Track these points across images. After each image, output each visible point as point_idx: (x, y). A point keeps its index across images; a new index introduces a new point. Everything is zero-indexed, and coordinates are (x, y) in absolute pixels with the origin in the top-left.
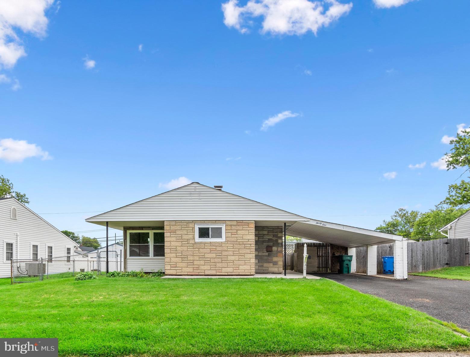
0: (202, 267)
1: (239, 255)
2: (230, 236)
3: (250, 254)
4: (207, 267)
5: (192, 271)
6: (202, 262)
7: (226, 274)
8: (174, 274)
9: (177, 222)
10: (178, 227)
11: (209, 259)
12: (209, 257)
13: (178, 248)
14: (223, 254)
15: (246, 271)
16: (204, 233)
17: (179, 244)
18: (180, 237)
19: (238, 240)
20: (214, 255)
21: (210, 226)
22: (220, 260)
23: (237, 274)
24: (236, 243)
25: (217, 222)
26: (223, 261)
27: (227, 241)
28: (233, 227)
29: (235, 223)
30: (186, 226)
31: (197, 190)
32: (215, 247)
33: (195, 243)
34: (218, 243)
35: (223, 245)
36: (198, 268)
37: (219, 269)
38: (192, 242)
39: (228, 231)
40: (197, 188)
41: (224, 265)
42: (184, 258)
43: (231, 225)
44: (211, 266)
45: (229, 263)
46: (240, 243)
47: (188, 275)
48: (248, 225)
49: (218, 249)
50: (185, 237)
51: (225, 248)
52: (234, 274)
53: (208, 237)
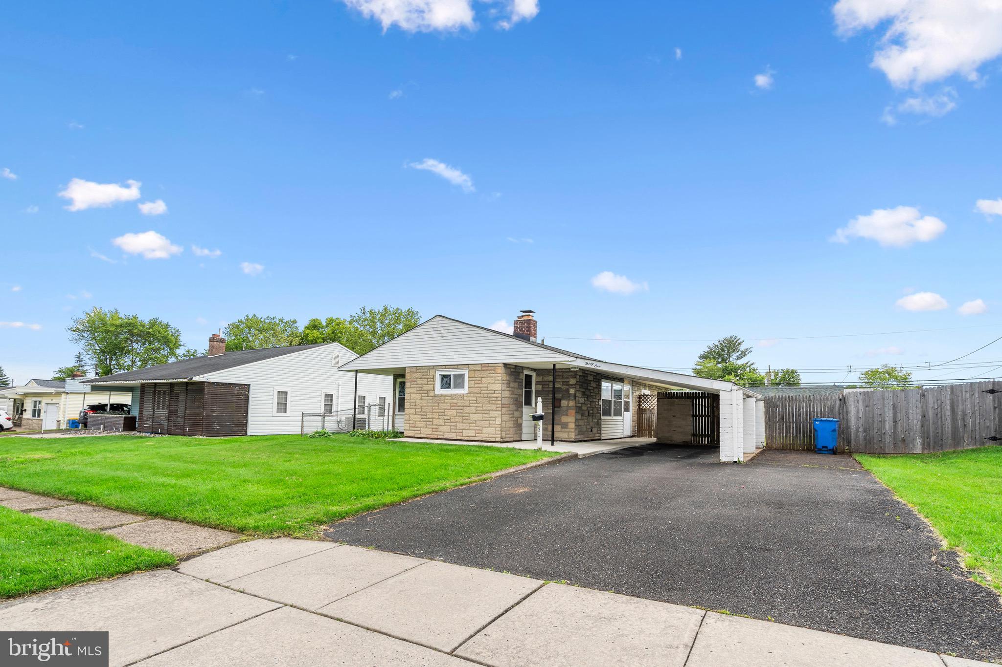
0: (442, 429)
1: (482, 412)
2: (473, 386)
3: (496, 411)
4: (446, 428)
5: (430, 433)
6: (441, 422)
7: (467, 438)
8: (413, 435)
9: (418, 368)
10: (418, 375)
11: (449, 417)
12: (449, 414)
13: (418, 403)
14: (465, 411)
15: (490, 436)
16: (446, 381)
17: (418, 397)
18: (420, 387)
19: (483, 392)
20: (454, 412)
21: (452, 372)
22: (460, 419)
23: (480, 439)
24: (479, 395)
25: (459, 366)
26: (464, 421)
27: (469, 393)
28: (477, 374)
29: (479, 367)
30: (428, 373)
31: (440, 325)
32: (455, 401)
33: (435, 396)
34: (459, 395)
35: (465, 398)
36: (437, 430)
37: (459, 431)
38: (432, 394)
39: (471, 379)
40: (440, 322)
41: (465, 426)
42: (423, 415)
43: (474, 371)
44: (452, 427)
45: (471, 423)
46: (484, 395)
47: (427, 438)
48: (495, 370)
49: (459, 404)
50: (425, 388)
51: (467, 403)
52: (476, 439)
53: (449, 387)
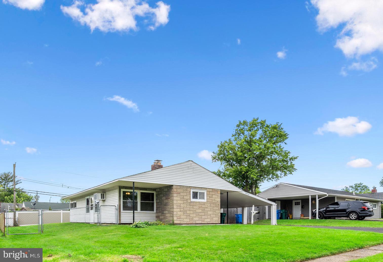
0: (195, 219)
1: (213, 211)
2: (209, 198)
3: (218, 210)
4: (197, 218)
5: (189, 221)
6: (195, 215)
7: (207, 223)
8: (179, 223)
9: (181, 186)
10: (181, 190)
11: (198, 213)
12: (198, 212)
13: (182, 205)
14: (206, 210)
15: (216, 221)
16: (195, 195)
17: (182, 202)
18: (182, 197)
19: (213, 201)
20: (200, 211)
21: (199, 191)
22: (203, 214)
23: (212, 223)
24: (212, 203)
25: (202, 188)
26: (205, 215)
27: (207, 202)
28: (211, 193)
29: (211, 190)
30: (186, 190)
31: (192, 166)
32: (201, 205)
33: (191, 202)
34: (203, 202)
35: (205, 204)
36: (192, 219)
37: (203, 219)
38: (189, 201)
39: (208, 195)
40: (192, 164)
41: (206, 217)
42: (184, 212)
43: (209, 191)
44: (200, 218)
45: (208, 216)
46: (214, 203)
47: (186, 224)
48: (217, 192)
49: (203, 207)
50: (185, 197)
51: (206, 206)
52: (210, 223)
53: (197, 198)
